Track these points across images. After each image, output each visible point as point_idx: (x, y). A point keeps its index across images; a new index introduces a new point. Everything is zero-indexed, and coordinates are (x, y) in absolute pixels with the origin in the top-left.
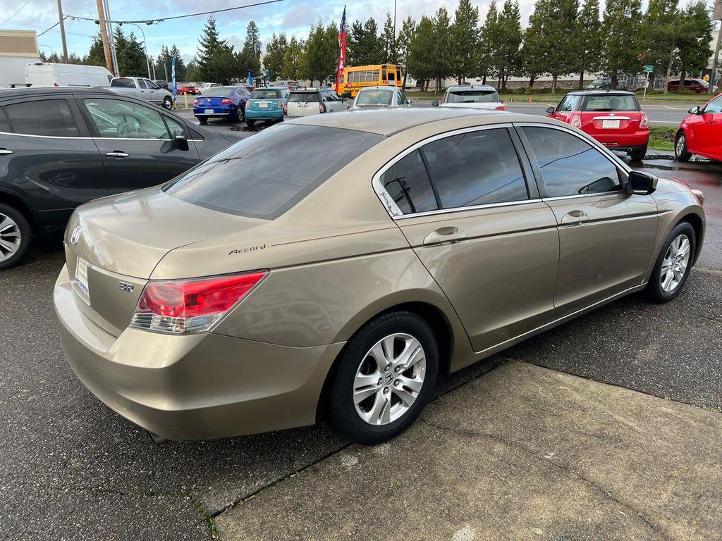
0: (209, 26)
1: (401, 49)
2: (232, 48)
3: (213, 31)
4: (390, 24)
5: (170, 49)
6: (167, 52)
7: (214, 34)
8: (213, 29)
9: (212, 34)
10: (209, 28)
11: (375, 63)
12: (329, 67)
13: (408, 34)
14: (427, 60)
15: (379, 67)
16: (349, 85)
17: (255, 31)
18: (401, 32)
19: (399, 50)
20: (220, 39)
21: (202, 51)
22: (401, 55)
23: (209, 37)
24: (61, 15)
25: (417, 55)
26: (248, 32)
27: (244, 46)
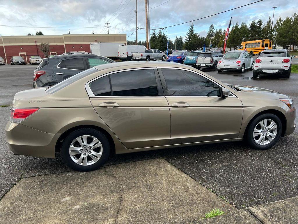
0: (191, 28)
1: (274, 33)
2: (199, 36)
3: (192, 30)
4: (270, 22)
5: (179, 37)
6: (178, 38)
7: (193, 31)
8: (192, 29)
9: (192, 31)
10: (191, 29)
11: (259, 39)
12: (238, 42)
13: (279, 25)
14: (285, 37)
15: (261, 41)
16: (245, 49)
17: (213, 28)
18: (275, 25)
19: (273, 33)
20: (194, 33)
21: (187, 38)
22: (274, 35)
23: (190, 32)
24: (137, 28)
25: (280, 35)
26: (210, 29)
27: (207, 34)
